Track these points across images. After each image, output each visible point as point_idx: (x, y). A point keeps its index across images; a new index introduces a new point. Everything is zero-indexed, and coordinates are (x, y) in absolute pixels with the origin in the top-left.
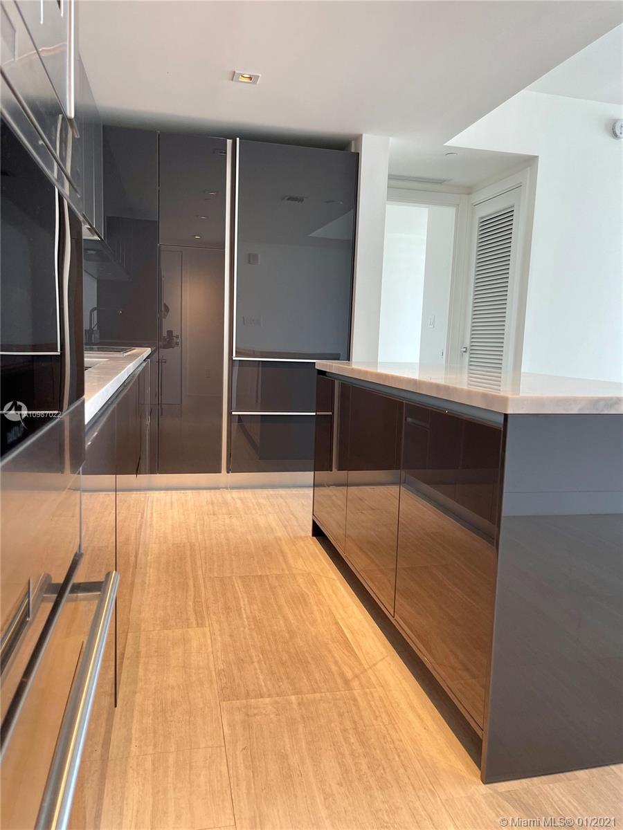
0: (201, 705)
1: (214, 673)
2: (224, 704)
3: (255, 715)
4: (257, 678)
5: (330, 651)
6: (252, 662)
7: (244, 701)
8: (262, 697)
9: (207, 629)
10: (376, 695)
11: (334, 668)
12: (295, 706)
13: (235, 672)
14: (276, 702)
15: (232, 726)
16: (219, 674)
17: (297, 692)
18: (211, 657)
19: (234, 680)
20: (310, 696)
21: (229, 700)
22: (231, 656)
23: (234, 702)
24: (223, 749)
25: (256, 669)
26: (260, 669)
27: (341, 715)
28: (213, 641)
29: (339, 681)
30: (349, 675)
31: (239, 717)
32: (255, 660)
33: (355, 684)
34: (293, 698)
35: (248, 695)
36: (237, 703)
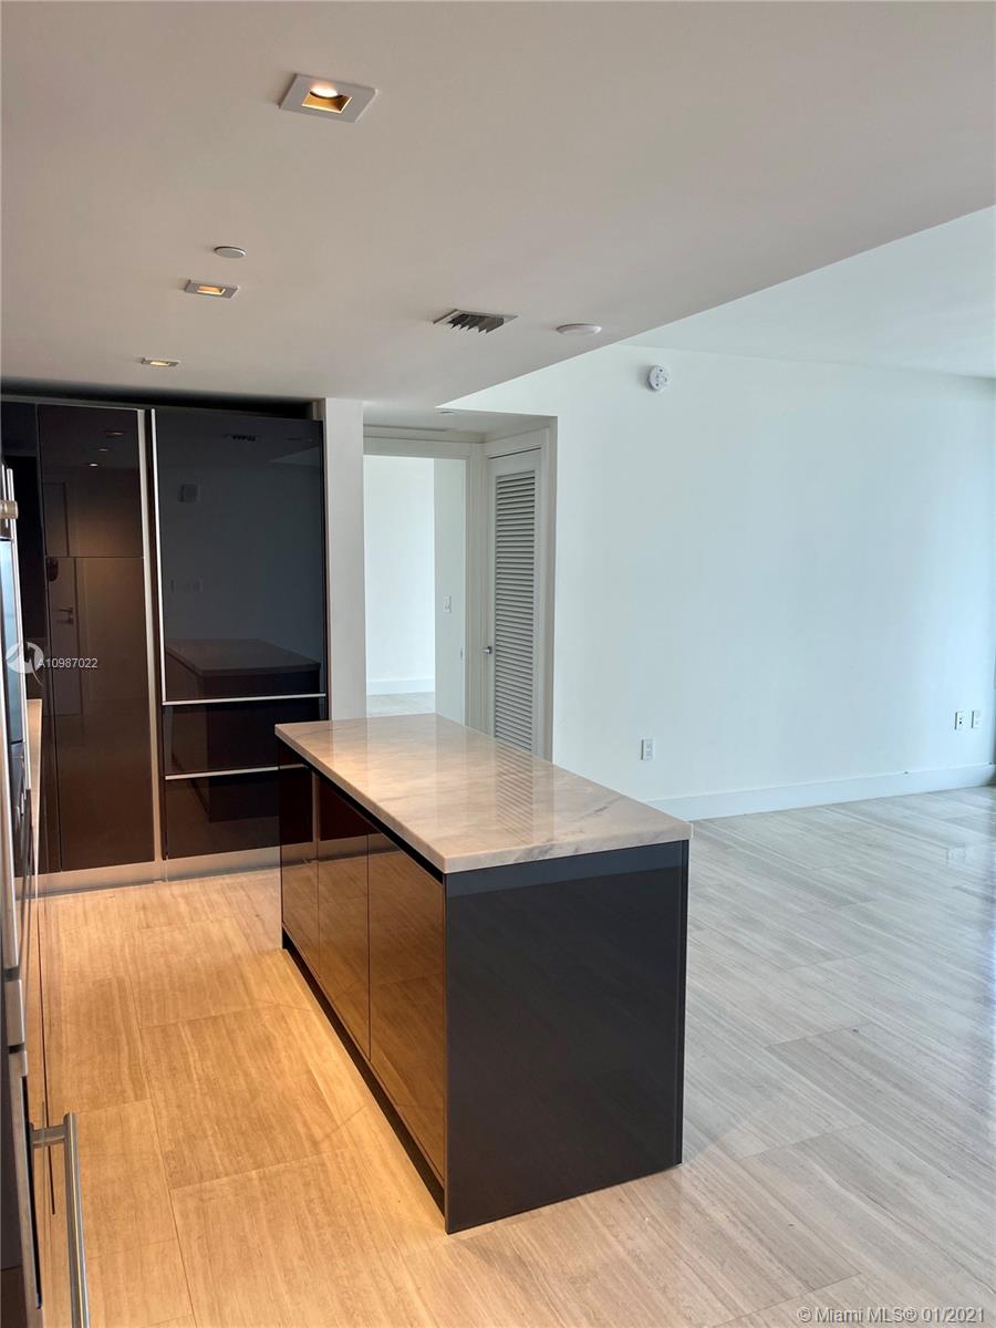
0: (147, 1197)
1: (160, 1157)
2: (174, 1192)
3: (210, 1199)
4: (212, 1156)
5: (298, 1110)
6: (206, 1137)
7: (198, 1186)
8: (217, 1177)
9: (148, 1102)
10: (347, 1155)
11: (301, 1130)
12: (256, 1182)
13: (186, 1153)
14: (235, 1181)
15: (185, 1216)
16: (166, 1157)
17: (258, 1166)
18: (156, 1138)
19: (185, 1162)
20: (273, 1169)
21: (180, 1186)
22: (181, 1133)
23: (186, 1188)
24: (176, 1241)
25: (209, 1145)
26: (216, 1144)
27: (306, 1185)
28: (157, 1115)
29: (307, 1145)
30: (318, 1134)
31: (191, 1204)
32: (210, 1133)
33: (325, 1146)
34: (254, 1173)
35: (201, 1177)
36: (188, 1189)
